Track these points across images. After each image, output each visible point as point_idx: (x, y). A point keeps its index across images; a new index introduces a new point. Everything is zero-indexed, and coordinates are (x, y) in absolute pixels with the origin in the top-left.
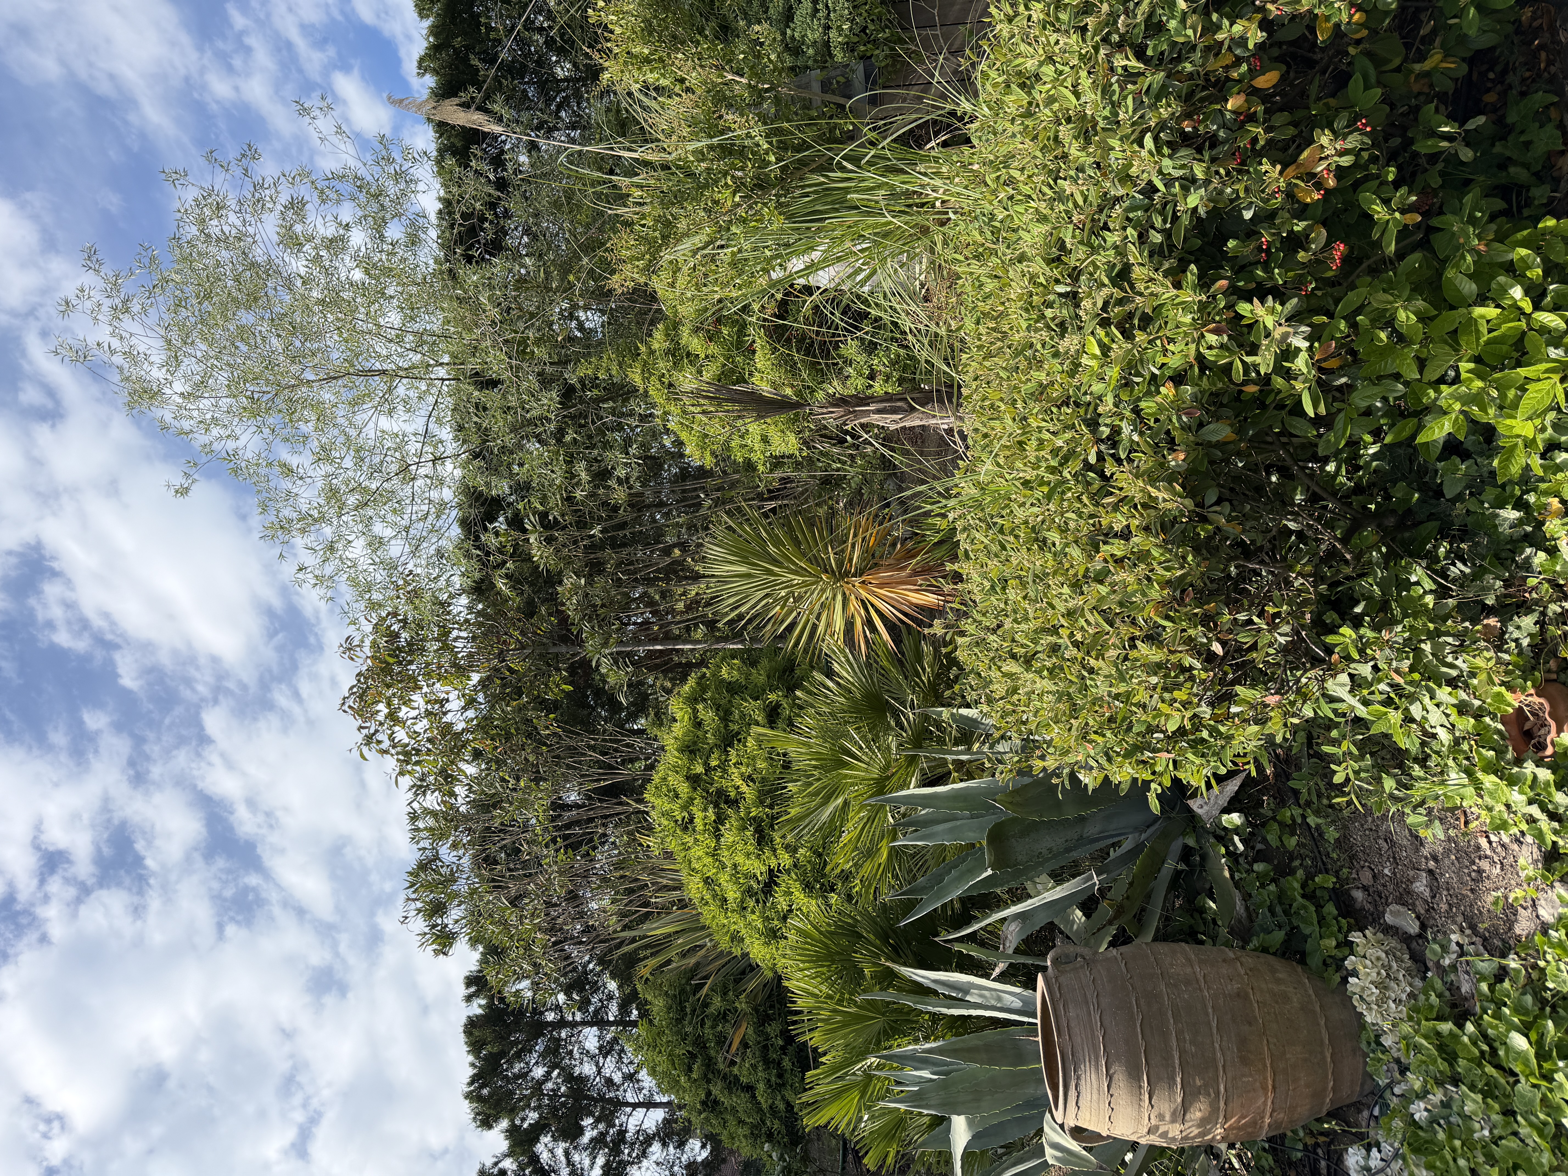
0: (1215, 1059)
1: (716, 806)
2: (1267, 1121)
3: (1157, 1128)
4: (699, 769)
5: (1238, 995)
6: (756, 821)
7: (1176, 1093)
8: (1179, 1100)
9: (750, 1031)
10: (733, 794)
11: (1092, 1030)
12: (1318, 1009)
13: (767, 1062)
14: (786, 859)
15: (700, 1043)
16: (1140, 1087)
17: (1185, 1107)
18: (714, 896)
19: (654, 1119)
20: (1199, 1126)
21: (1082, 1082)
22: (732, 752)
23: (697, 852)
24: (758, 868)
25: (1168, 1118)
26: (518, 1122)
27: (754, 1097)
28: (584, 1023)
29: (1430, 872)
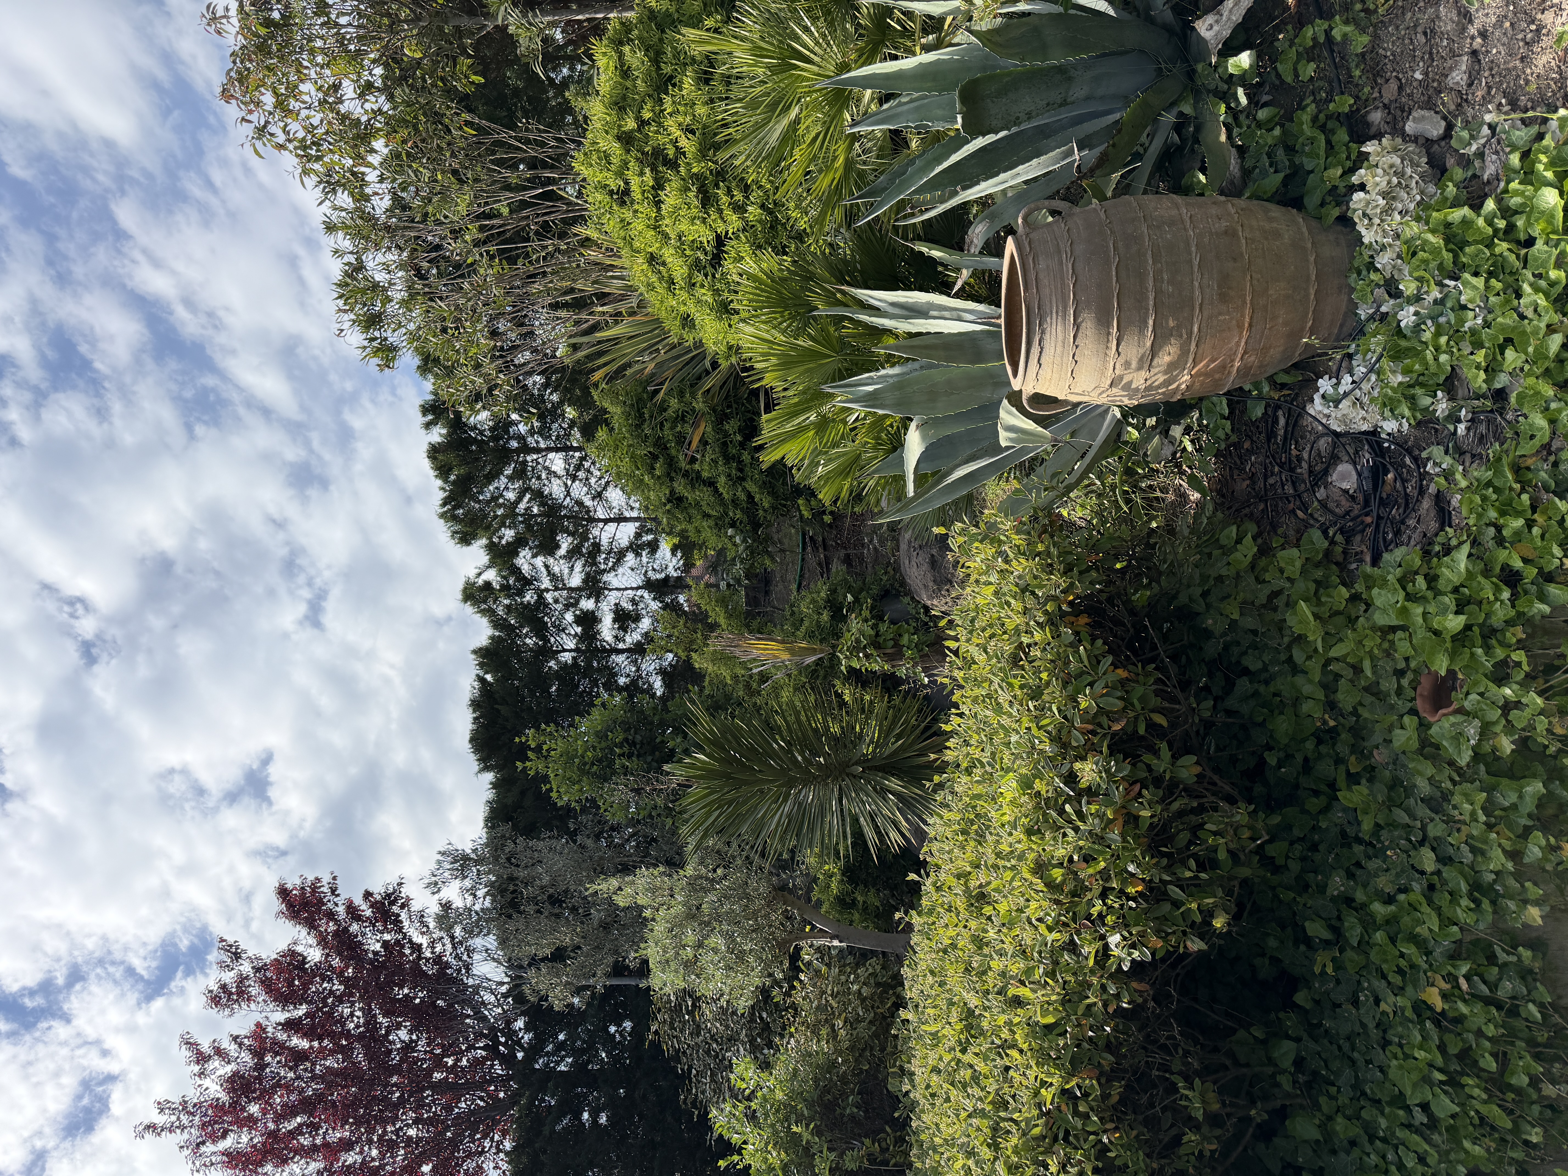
0: (1192, 299)
1: (654, 169)
2: (1237, 364)
3: (1121, 378)
4: (631, 124)
5: (1226, 232)
6: (698, 178)
7: (1145, 336)
8: (1149, 344)
9: (709, 429)
10: (671, 152)
11: (1062, 279)
12: (1309, 245)
13: (728, 458)
14: (734, 221)
15: (661, 444)
16: (1109, 334)
17: (1154, 352)
18: (662, 278)
19: (626, 533)
20: (1165, 372)
21: (1047, 336)
22: (668, 100)
23: (638, 225)
24: (705, 235)
25: (1134, 365)
26: (496, 540)
27: (716, 490)
28: (549, 449)
29: (1474, 53)
